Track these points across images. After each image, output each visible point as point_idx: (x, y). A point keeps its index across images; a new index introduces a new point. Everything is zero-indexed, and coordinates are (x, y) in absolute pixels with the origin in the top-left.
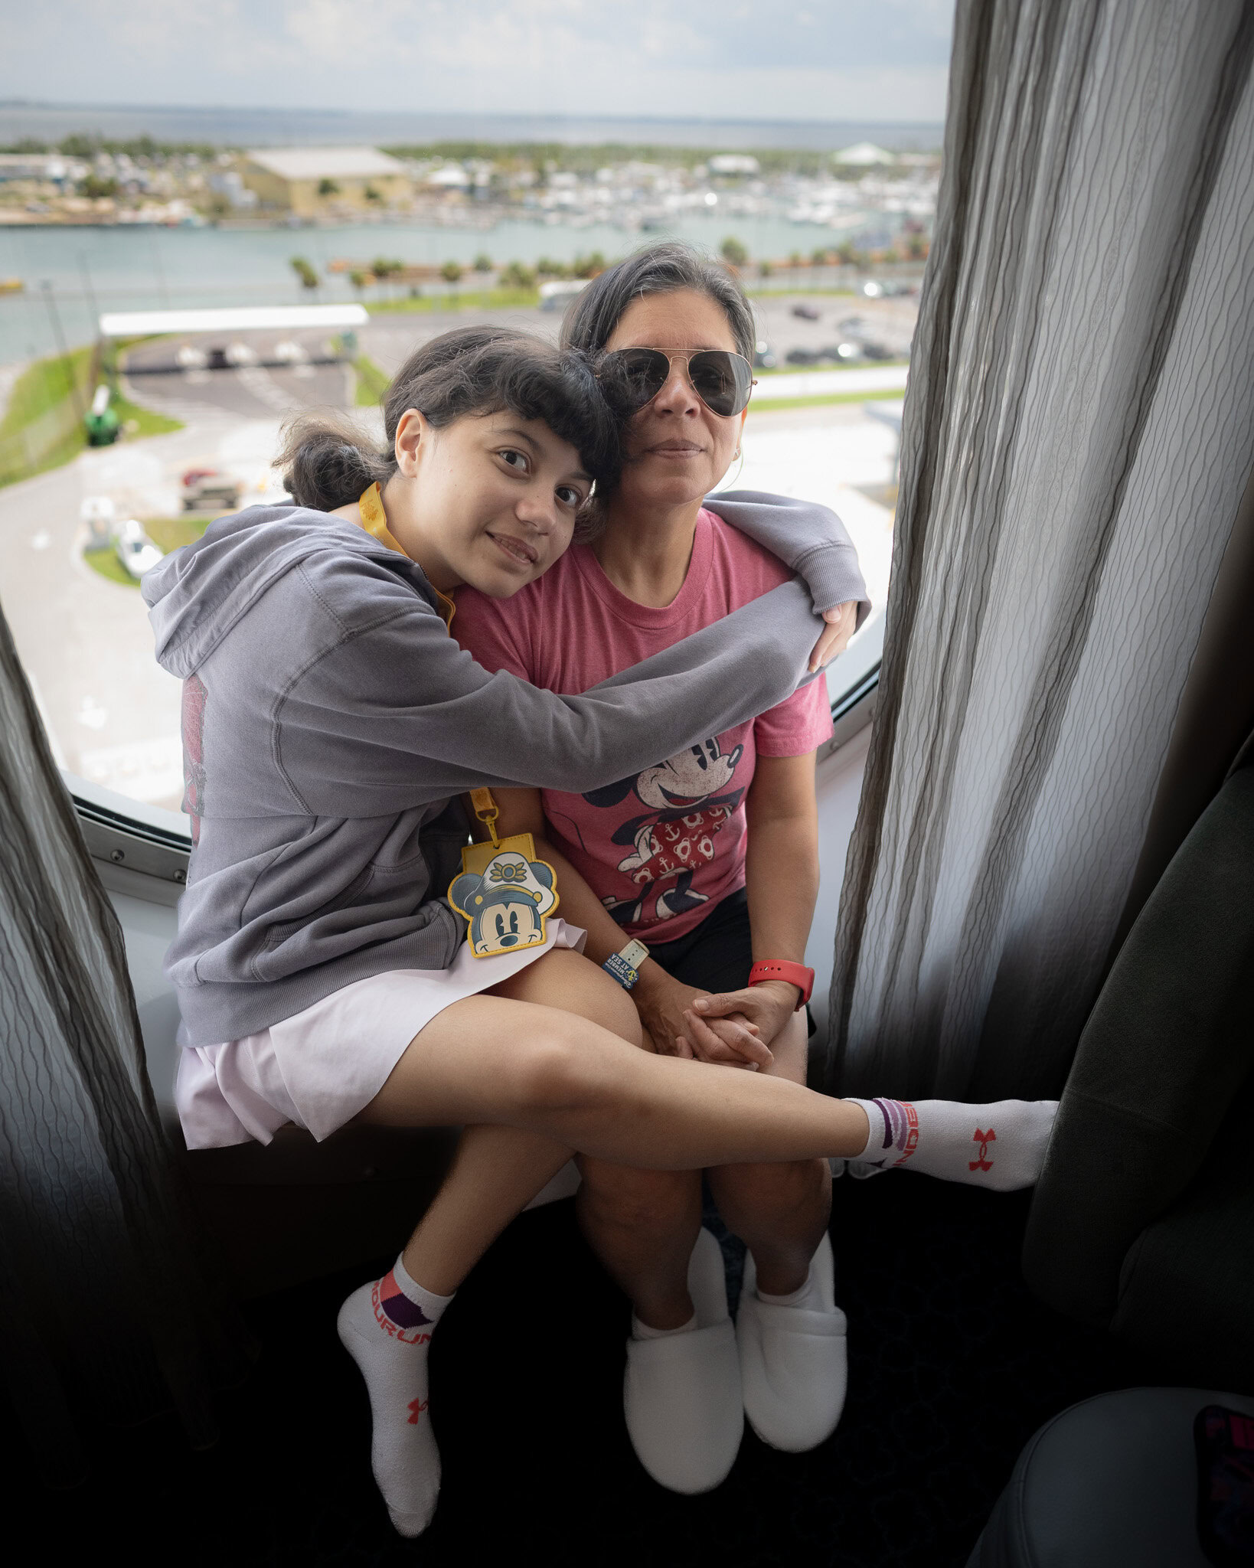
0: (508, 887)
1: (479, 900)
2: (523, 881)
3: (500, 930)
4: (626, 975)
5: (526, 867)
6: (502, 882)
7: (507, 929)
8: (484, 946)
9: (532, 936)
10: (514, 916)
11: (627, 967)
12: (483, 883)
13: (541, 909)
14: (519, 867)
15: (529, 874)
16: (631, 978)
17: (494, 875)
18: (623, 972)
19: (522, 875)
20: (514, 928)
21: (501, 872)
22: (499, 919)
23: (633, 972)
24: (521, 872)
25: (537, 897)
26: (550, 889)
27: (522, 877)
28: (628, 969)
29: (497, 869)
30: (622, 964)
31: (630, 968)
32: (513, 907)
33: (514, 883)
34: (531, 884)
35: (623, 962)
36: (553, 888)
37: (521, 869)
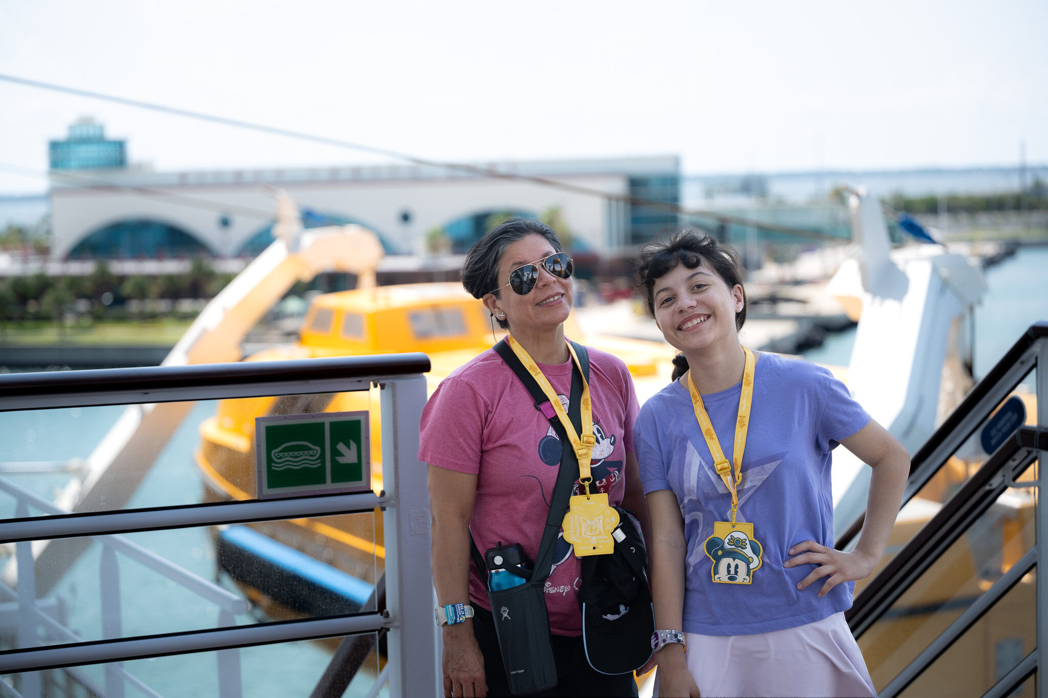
0: (736, 550)
1: (720, 553)
2: (744, 549)
3: (729, 572)
4: (460, 616)
5: (747, 542)
6: (734, 547)
7: (733, 572)
8: (719, 578)
9: (745, 579)
10: (737, 567)
11: (463, 613)
12: (723, 544)
13: (752, 566)
14: (743, 541)
15: (748, 546)
16: (461, 619)
17: (730, 542)
18: (460, 614)
19: (745, 545)
20: (736, 572)
21: (734, 541)
22: (729, 566)
23: (464, 617)
24: (744, 544)
25: (750, 560)
26: (758, 557)
27: (744, 547)
28: (463, 615)
29: (732, 539)
30: (462, 610)
31: (464, 615)
32: (737, 561)
33: (739, 548)
34: (748, 551)
35: (463, 610)
36: (760, 557)
37: (744, 542)
